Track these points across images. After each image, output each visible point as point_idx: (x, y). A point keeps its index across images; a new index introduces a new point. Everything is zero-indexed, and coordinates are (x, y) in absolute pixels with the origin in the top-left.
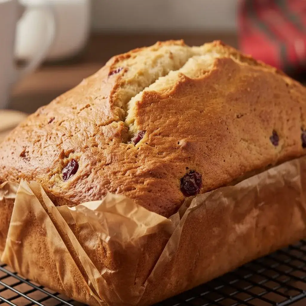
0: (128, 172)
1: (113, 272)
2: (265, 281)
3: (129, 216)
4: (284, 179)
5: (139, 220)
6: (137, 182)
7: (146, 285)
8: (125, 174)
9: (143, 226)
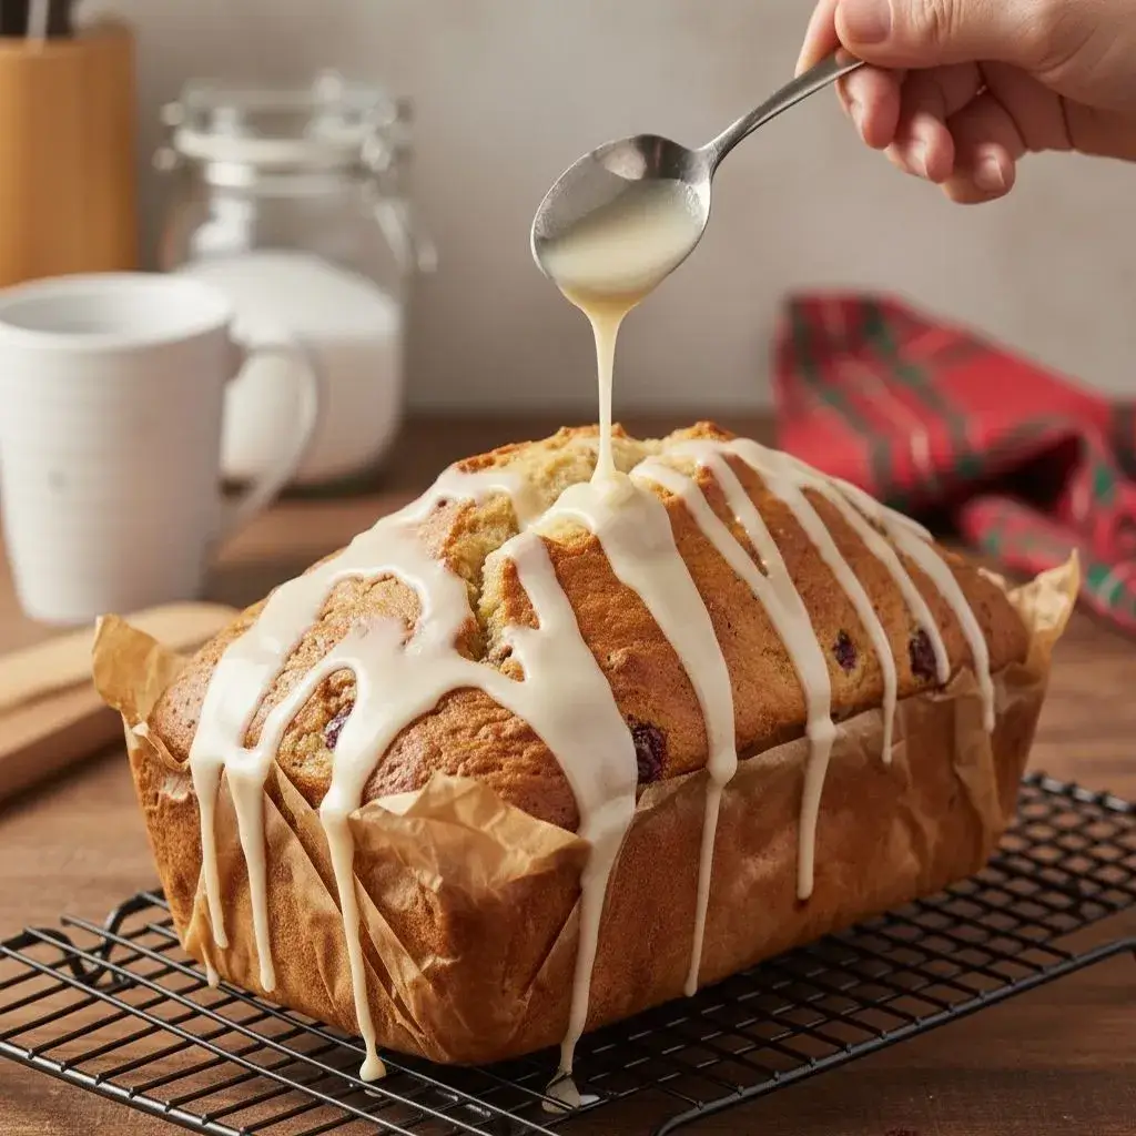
0: (484, 730)
1: (447, 962)
2: (821, 995)
3: (486, 828)
4: (866, 749)
5: (509, 840)
6: (505, 753)
7: (528, 995)
8: (476, 734)
9: (521, 854)
